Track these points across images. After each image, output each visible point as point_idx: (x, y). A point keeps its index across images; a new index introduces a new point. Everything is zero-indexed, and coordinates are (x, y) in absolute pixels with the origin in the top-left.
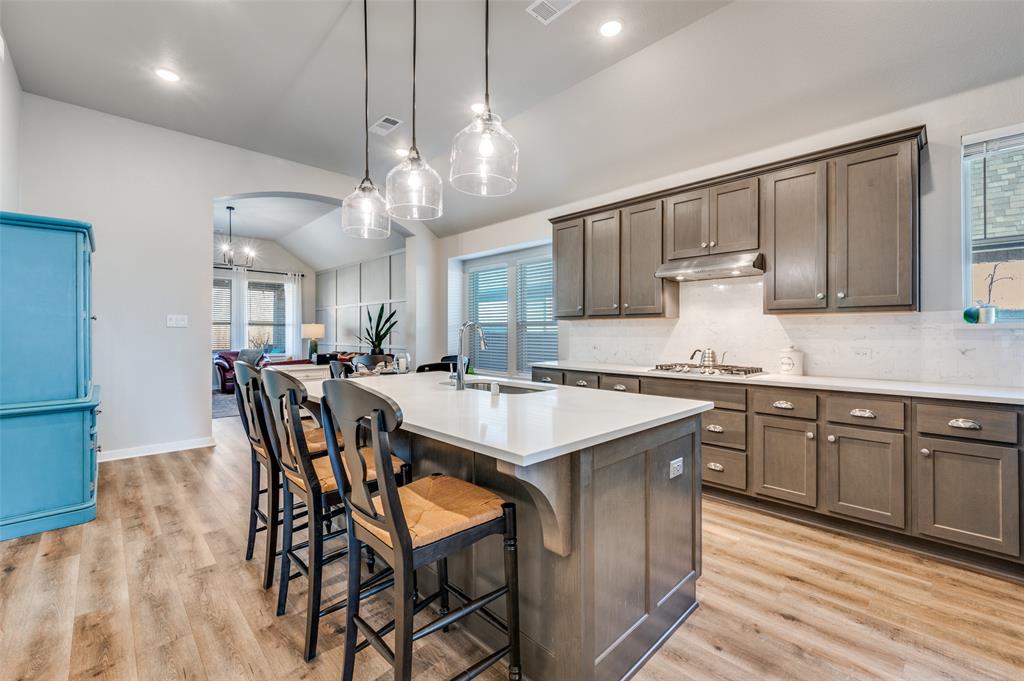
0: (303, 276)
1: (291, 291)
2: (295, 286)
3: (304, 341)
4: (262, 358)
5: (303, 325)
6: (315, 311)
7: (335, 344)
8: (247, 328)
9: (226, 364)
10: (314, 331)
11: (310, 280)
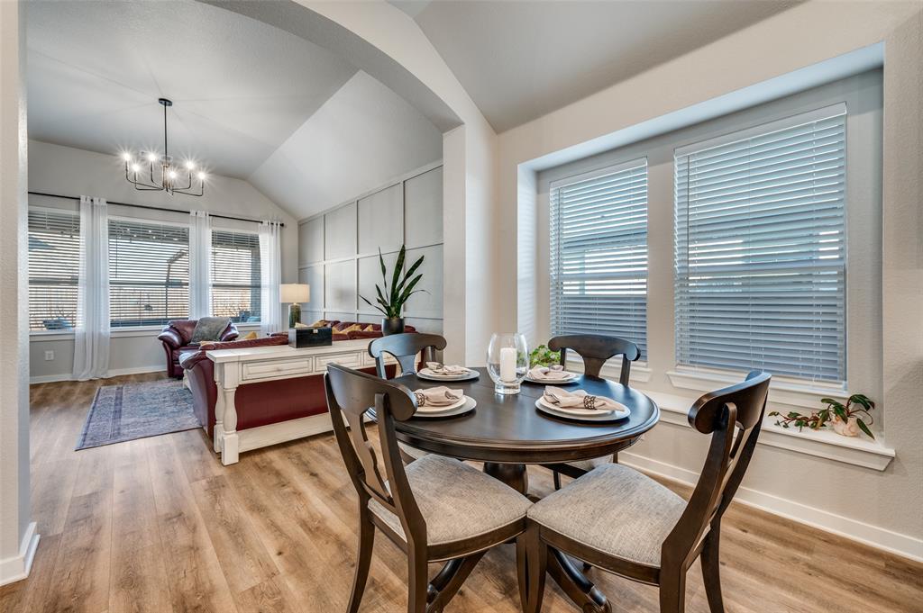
0: (282, 225)
1: (268, 244)
2: (273, 238)
3: (284, 306)
4: (229, 328)
5: (281, 286)
6: (297, 269)
7: (324, 310)
8: (211, 291)
9: (176, 339)
10: (297, 293)
11: (292, 232)
